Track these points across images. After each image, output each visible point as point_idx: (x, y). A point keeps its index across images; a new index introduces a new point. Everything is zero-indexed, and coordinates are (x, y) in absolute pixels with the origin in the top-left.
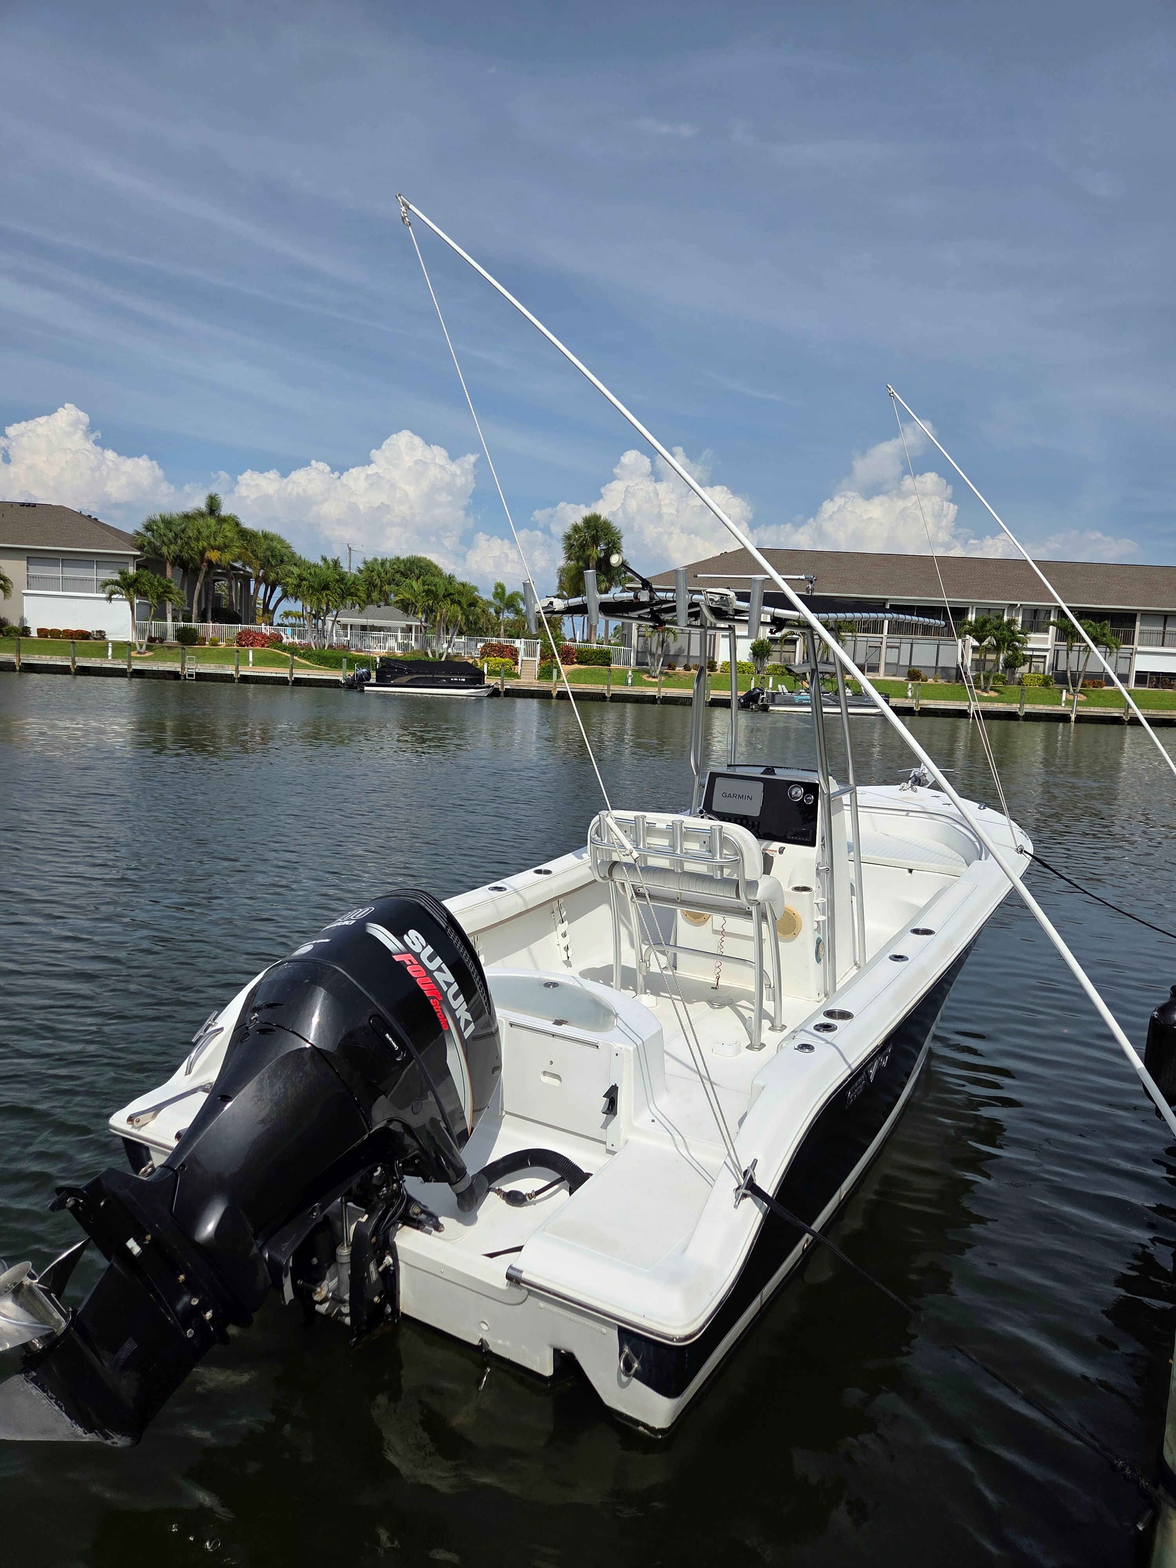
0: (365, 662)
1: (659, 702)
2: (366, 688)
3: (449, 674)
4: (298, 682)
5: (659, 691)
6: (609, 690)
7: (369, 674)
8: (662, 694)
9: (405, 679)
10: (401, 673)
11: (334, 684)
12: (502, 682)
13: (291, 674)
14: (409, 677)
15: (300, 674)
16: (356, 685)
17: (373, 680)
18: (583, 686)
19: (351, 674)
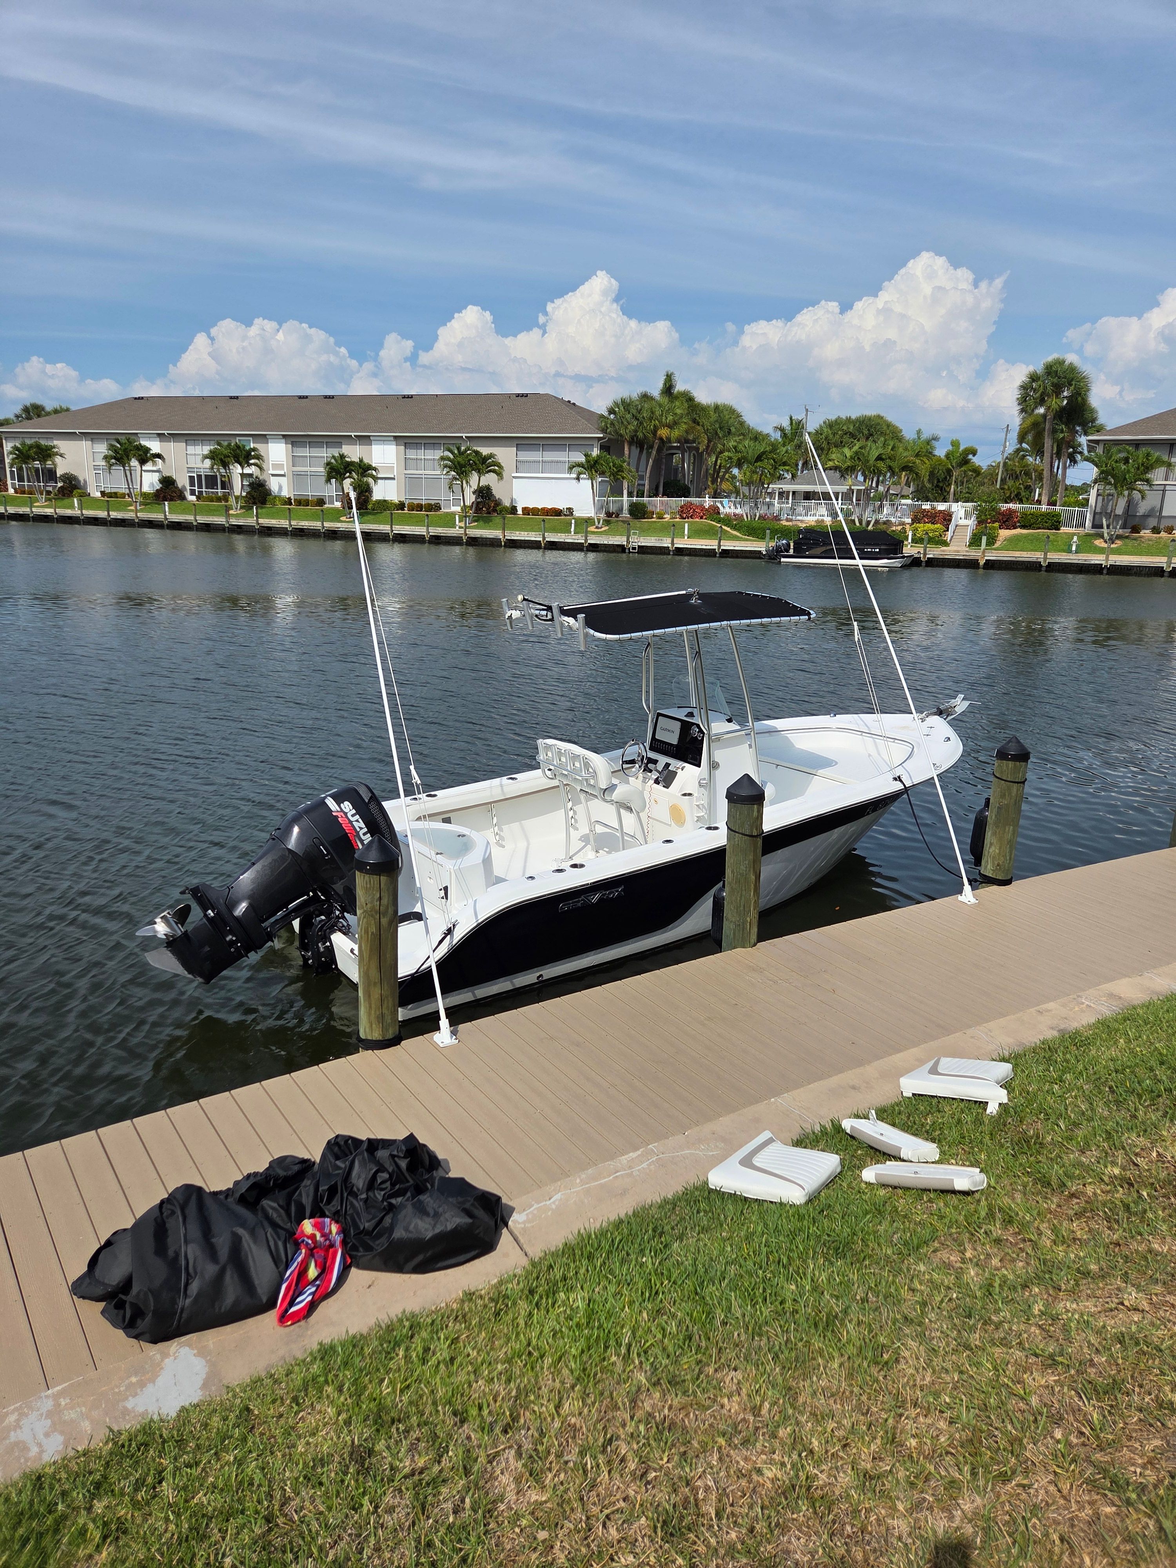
0: (785, 533)
1: (1105, 571)
2: (783, 560)
3: (863, 544)
4: (726, 553)
5: (1107, 559)
6: (1045, 558)
7: (789, 545)
8: (1110, 563)
9: (819, 550)
10: (817, 544)
11: (755, 555)
12: (925, 550)
13: (719, 546)
14: (824, 549)
15: (727, 545)
16: (775, 555)
17: (791, 552)
18: (1017, 554)
19: (772, 544)
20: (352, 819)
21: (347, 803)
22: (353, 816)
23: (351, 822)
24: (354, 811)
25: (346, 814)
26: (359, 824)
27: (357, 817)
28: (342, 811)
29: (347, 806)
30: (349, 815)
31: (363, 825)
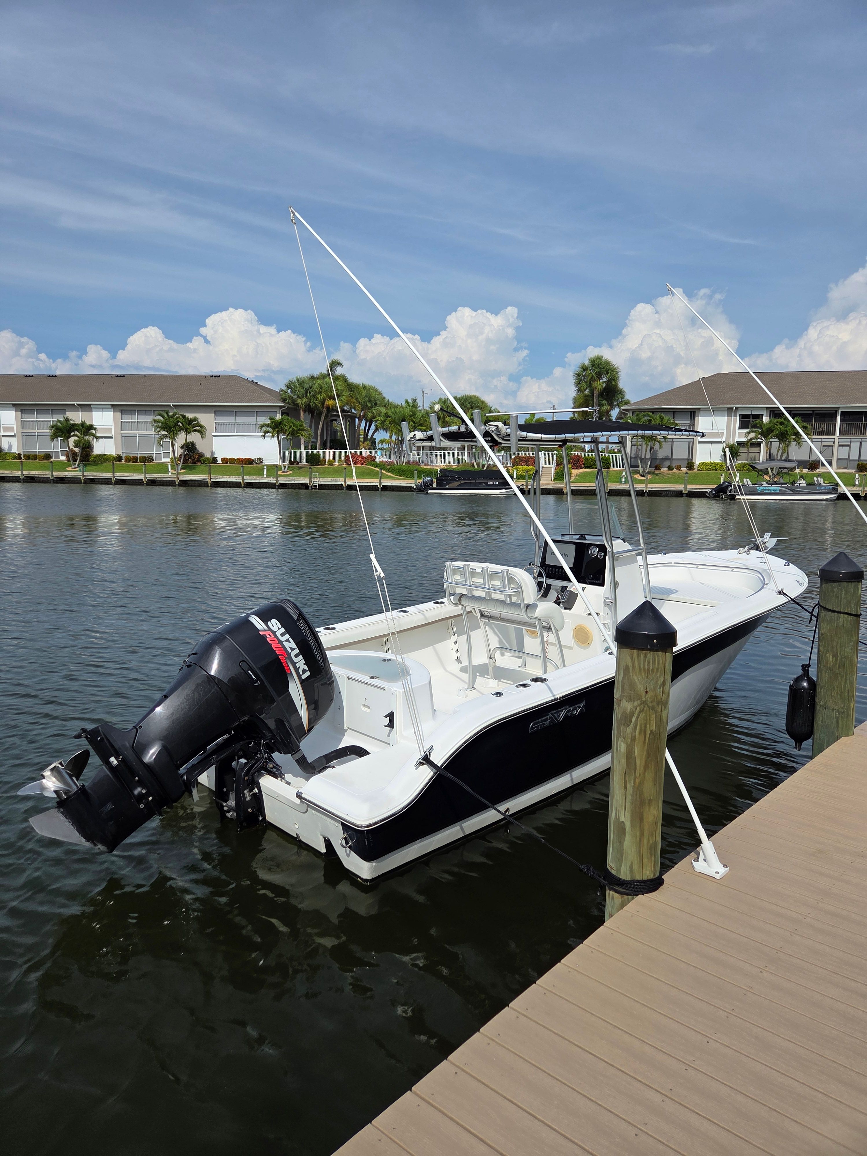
0: (429, 473)
1: (646, 495)
2: (430, 491)
3: (487, 479)
4: (385, 488)
5: (646, 487)
6: (607, 487)
7: (432, 481)
8: (648, 489)
9: (456, 484)
10: (453, 479)
11: (409, 489)
12: (527, 483)
13: (380, 483)
14: (459, 483)
15: (386, 482)
16: (423, 489)
17: (435, 486)
18: (587, 485)
19: (420, 481)
20: (282, 639)
21: (274, 621)
22: (282, 635)
23: (281, 642)
24: (283, 630)
25: (274, 633)
26: (290, 645)
27: (287, 636)
28: (270, 629)
29: (275, 624)
30: (278, 634)
31: (294, 646)
